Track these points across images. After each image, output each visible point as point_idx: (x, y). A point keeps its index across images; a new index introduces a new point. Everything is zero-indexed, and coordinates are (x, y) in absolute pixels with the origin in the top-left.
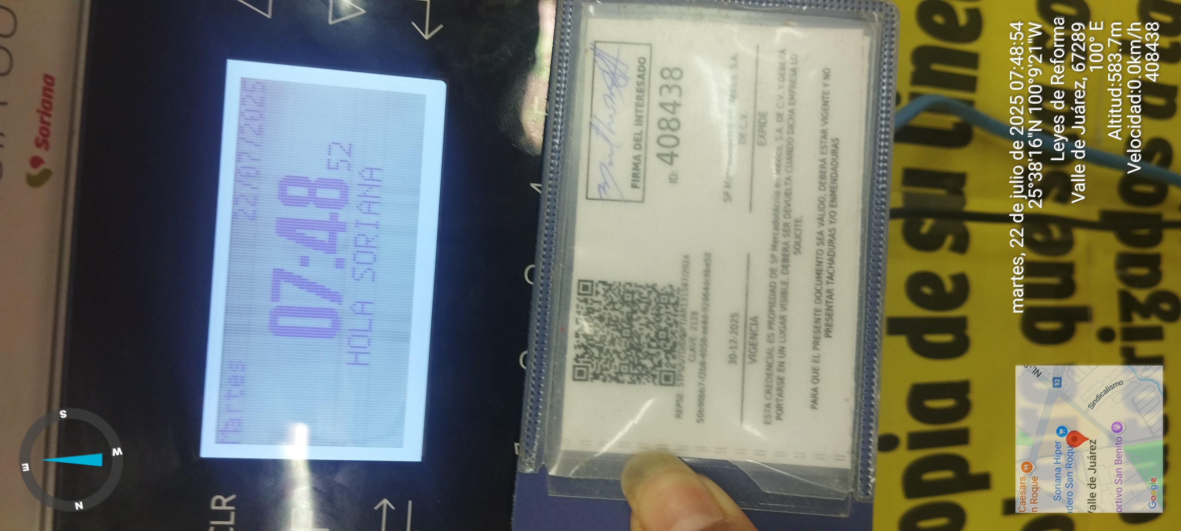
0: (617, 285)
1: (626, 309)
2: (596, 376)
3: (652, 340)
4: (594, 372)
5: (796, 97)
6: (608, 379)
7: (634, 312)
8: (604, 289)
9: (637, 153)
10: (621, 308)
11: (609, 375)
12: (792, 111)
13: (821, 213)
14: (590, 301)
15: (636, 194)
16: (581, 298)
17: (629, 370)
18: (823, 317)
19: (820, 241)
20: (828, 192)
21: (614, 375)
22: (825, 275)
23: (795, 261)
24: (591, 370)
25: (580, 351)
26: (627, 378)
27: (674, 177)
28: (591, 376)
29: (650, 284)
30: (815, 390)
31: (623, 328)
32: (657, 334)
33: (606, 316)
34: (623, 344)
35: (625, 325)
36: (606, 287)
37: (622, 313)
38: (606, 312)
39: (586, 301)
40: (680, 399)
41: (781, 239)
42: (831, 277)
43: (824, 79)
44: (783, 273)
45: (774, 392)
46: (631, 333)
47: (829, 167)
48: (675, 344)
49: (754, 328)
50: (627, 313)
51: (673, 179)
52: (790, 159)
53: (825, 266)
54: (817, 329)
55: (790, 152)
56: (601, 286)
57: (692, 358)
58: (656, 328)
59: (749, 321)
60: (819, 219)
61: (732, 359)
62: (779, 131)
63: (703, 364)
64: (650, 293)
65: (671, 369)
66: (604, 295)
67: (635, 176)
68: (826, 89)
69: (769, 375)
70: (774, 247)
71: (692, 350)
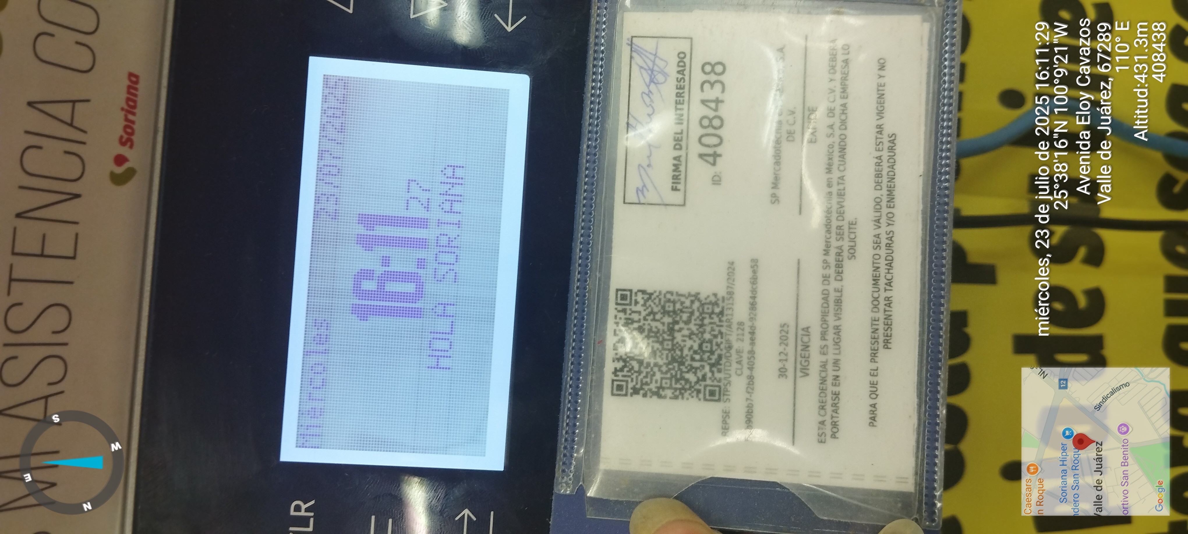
0: (657, 294)
1: (667, 320)
2: (636, 391)
3: (695, 352)
4: (634, 386)
5: (848, 91)
6: (649, 394)
7: (676, 322)
8: (643, 298)
9: (677, 153)
10: (662, 318)
11: (650, 390)
12: (844, 105)
13: (878, 214)
14: (628, 312)
15: (677, 198)
16: (620, 308)
17: (671, 384)
18: (881, 327)
19: (877, 245)
20: (884, 192)
21: (654, 390)
22: (882, 282)
23: (849, 266)
24: (631, 385)
25: (619, 365)
26: (669, 393)
27: (716, 178)
28: (630, 391)
29: (693, 293)
30: (874, 406)
31: (664, 340)
32: (700, 346)
33: (647, 327)
34: (664, 356)
35: (666, 336)
36: (646, 297)
37: (663, 324)
38: (646, 322)
39: (624, 311)
40: (726, 414)
41: (834, 243)
42: (889, 283)
43: (880, 69)
44: (836, 280)
45: (829, 408)
46: (673, 345)
47: (885, 165)
48: (720, 357)
49: (806, 339)
50: (669, 324)
51: (717, 180)
52: (842, 157)
53: (883, 271)
54: (874, 340)
55: (843, 149)
56: (640, 296)
57: (739, 372)
58: (700, 339)
59: (800, 332)
60: (875, 221)
61: (782, 373)
62: (831, 127)
63: (751, 378)
64: (692, 302)
65: (716, 383)
66: (643, 305)
67: (676, 178)
68: (882, 81)
69: (823, 390)
70: (826, 252)
71: (739, 362)
